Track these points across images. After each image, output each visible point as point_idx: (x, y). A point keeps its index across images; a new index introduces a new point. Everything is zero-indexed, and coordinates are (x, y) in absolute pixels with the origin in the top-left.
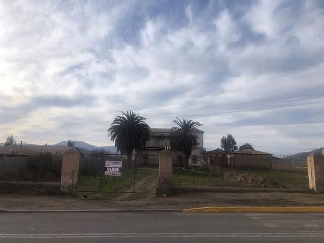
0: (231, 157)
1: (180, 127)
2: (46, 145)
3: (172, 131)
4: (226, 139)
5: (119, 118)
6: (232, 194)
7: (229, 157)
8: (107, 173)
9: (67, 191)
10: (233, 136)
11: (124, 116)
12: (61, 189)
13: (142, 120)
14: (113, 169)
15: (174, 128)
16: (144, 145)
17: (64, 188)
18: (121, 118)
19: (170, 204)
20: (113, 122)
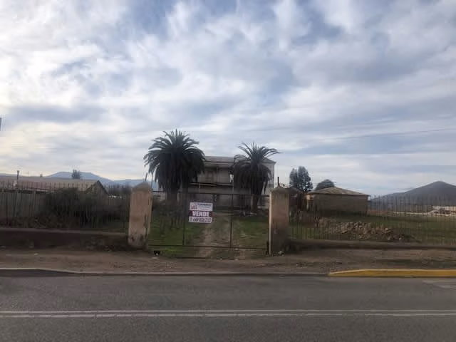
0: (311, 198)
1: (247, 156)
2: (41, 176)
3: (236, 161)
4: (296, 174)
5: (160, 140)
6: (376, 251)
7: (308, 197)
8: (192, 219)
9: (137, 244)
10: (306, 168)
11: (168, 138)
12: (130, 241)
13: (193, 145)
14: (201, 214)
15: (239, 156)
16: (196, 179)
17: (133, 240)
18: (163, 140)
19: (301, 265)
20: (151, 145)
